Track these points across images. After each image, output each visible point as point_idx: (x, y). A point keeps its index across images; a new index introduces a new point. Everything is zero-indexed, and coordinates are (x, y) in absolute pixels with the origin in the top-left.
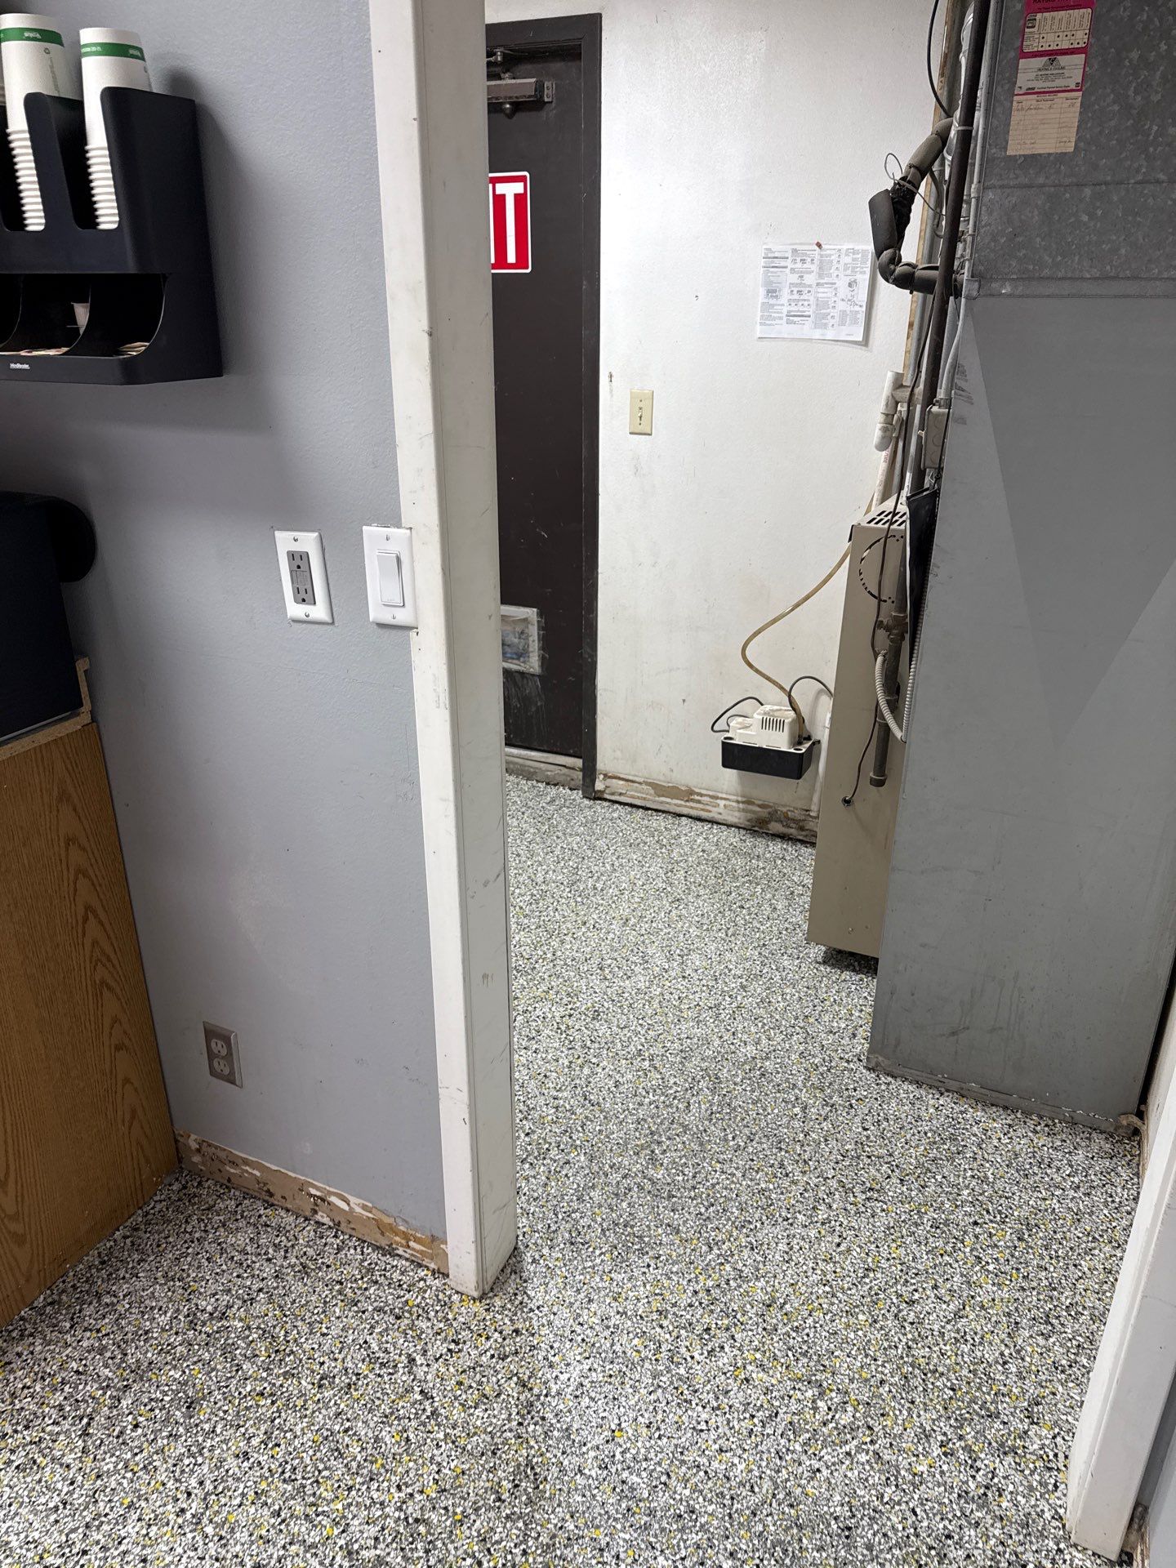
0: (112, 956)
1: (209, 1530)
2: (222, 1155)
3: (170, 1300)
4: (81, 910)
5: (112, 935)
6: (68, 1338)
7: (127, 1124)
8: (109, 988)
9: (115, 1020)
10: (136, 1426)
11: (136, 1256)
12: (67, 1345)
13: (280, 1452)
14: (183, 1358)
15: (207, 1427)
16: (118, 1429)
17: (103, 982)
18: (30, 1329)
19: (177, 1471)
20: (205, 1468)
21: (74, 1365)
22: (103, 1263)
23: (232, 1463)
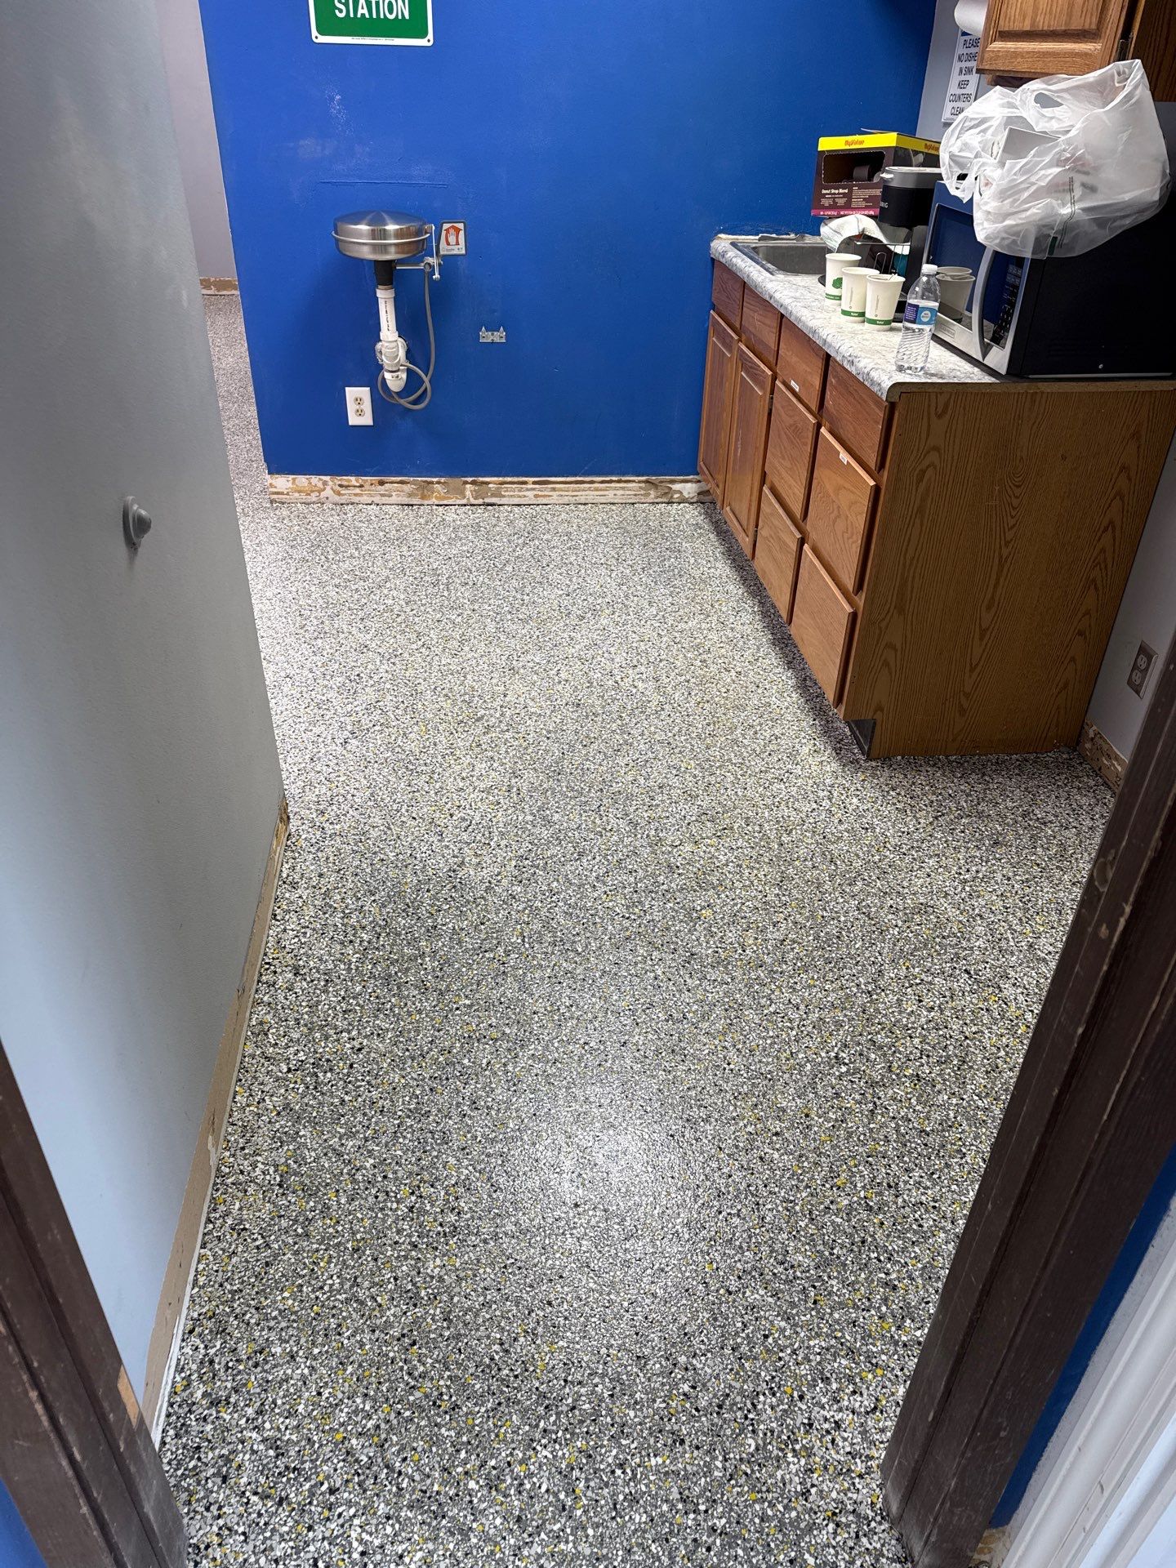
0: (1110, 566)
1: (968, 889)
2: (1105, 747)
3: (1021, 799)
4: (1105, 522)
5: (1117, 551)
6: (956, 780)
7: (1058, 689)
8: (1096, 589)
9: (1087, 613)
10: (963, 832)
11: (1017, 771)
12: (953, 782)
13: (1027, 891)
14: (1008, 825)
15: (998, 856)
16: (952, 827)
17: (1094, 580)
18: (940, 765)
19: (970, 859)
20: (984, 869)
21: (950, 792)
22: (997, 763)
23: (999, 877)
